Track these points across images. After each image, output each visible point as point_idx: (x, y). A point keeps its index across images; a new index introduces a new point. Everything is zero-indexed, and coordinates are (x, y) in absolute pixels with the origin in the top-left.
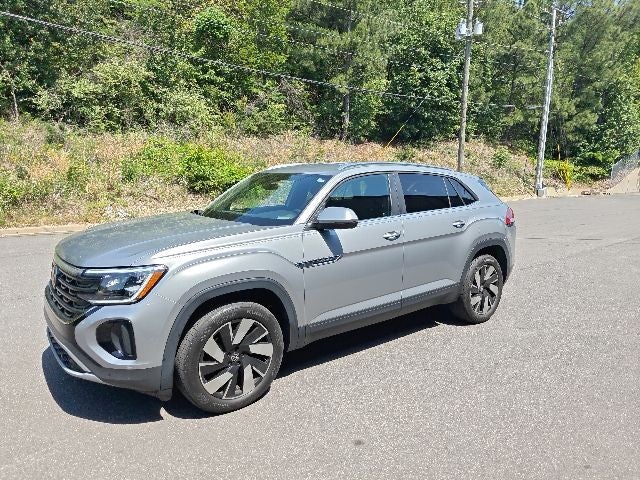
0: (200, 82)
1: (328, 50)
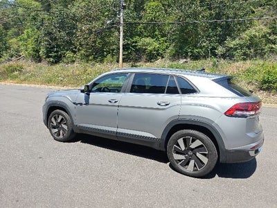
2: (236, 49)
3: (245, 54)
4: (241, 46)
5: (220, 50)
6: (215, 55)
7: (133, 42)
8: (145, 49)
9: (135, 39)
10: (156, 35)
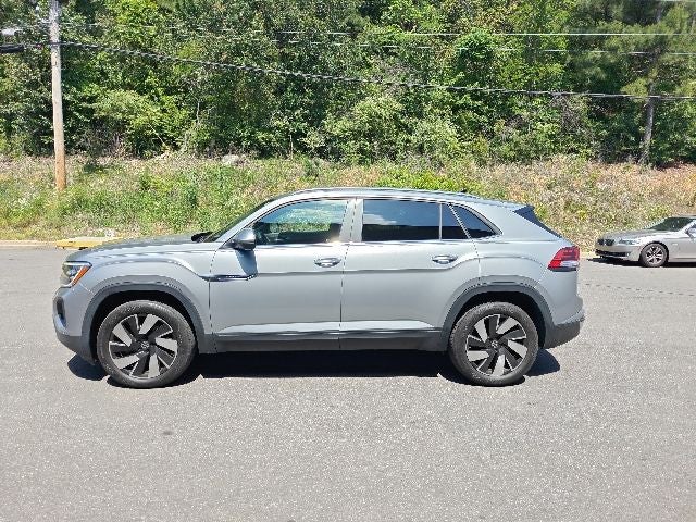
0: (455, 109)
1: (621, 51)
2: (344, 140)
3: (361, 151)
4: (356, 135)
5: (314, 139)
6: (304, 149)
7: (83, 99)
8: (126, 122)
9: (86, 92)
10: (150, 87)
